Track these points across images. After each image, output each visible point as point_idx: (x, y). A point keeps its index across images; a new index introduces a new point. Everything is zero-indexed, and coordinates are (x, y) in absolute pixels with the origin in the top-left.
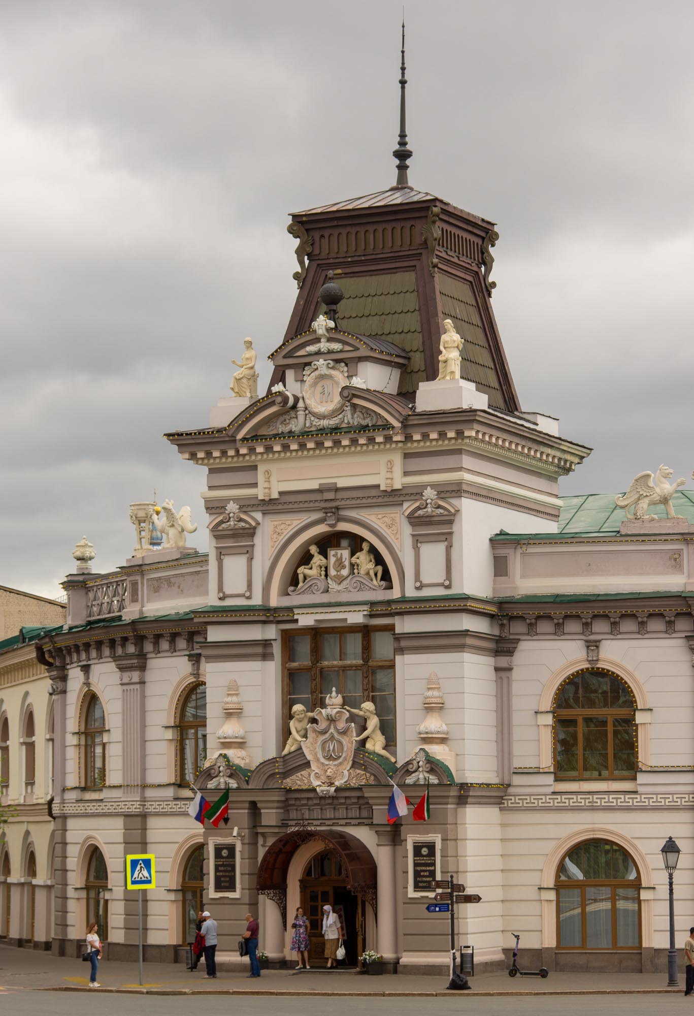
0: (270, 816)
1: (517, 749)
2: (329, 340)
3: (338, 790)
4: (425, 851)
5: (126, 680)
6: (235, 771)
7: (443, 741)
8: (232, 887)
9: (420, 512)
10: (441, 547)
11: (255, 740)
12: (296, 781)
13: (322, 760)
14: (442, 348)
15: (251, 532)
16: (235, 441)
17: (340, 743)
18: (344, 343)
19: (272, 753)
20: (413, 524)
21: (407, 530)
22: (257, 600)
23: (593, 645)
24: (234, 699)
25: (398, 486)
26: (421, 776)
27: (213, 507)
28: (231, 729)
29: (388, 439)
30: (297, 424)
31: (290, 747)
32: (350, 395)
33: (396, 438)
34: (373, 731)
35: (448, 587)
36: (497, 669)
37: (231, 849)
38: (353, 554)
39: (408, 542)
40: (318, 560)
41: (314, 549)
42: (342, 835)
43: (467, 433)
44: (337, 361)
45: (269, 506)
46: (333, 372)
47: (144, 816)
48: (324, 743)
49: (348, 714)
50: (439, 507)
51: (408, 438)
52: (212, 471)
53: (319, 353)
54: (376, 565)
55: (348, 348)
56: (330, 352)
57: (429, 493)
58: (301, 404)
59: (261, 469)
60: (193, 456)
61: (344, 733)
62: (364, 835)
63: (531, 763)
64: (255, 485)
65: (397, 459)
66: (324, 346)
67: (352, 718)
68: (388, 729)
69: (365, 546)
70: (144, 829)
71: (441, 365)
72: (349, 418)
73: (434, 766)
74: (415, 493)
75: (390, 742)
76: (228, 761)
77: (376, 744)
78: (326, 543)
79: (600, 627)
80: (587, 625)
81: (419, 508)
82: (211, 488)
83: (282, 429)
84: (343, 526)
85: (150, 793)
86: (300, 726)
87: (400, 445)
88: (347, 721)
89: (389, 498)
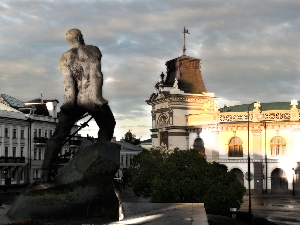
7: (172, 151)
10: (172, 118)
15: (155, 116)
16: (151, 101)
20: (169, 114)
22: (156, 128)
23: (198, 134)
25: (167, 108)
27: (152, 112)
34: (166, 149)
35: (172, 125)
36: (186, 138)
39: (169, 117)
40: (163, 121)
41: (162, 119)
45: (157, 112)
50: (171, 111)
52: (152, 106)
57: (170, 109)
58: (158, 95)
59: (156, 105)
60: (149, 104)
64: (155, 108)
65: (167, 103)
77: (166, 152)
78: (163, 118)
79: (199, 131)
80: (197, 130)
81: (169, 111)
82: (152, 109)
83: (156, 99)
84: (164, 115)
89: (167, 110)
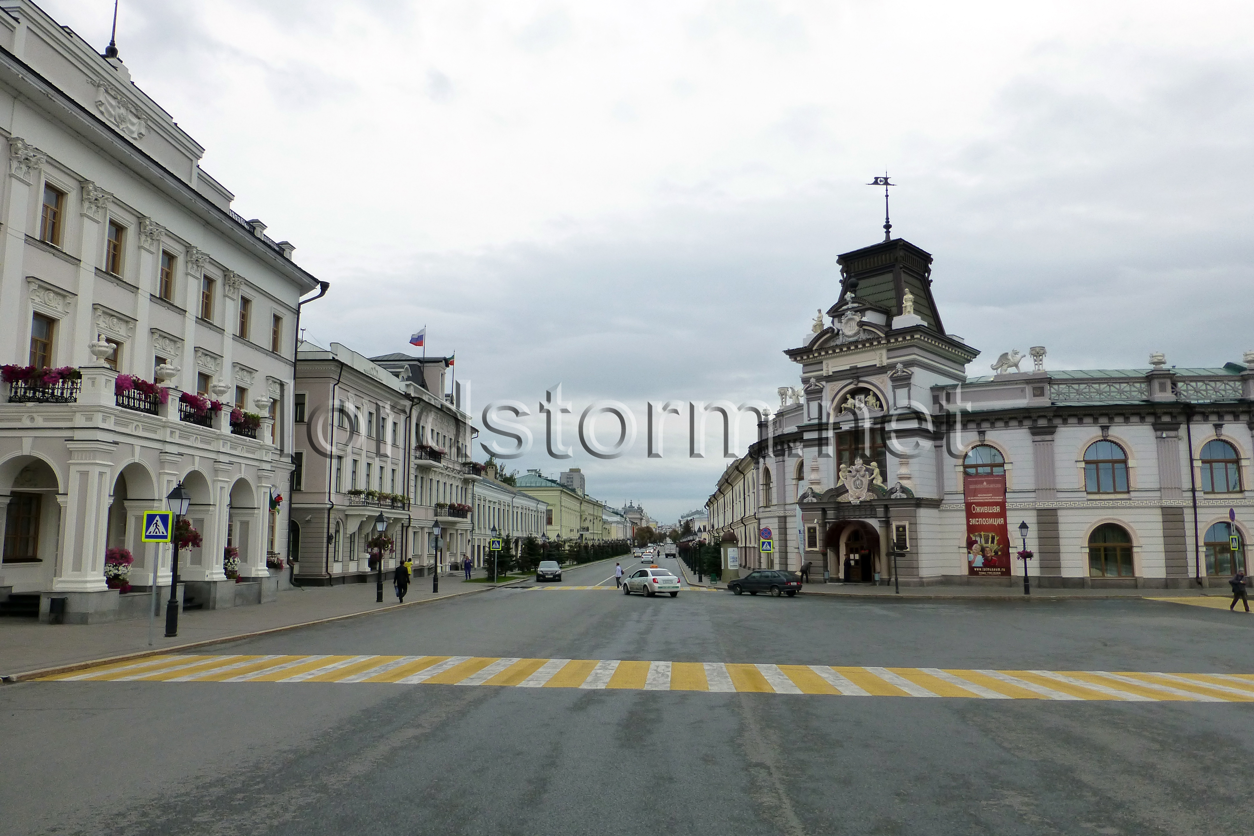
0: (831, 514)
1: (946, 483)
2: (853, 303)
3: (861, 502)
4: (901, 529)
5: (778, 461)
6: (815, 495)
7: (909, 478)
8: (815, 546)
9: (895, 375)
10: (906, 390)
11: (824, 481)
12: (842, 499)
13: (854, 489)
14: (904, 301)
15: (821, 391)
16: (812, 351)
17: (861, 481)
18: (859, 303)
19: (832, 486)
20: (892, 381)
21: (890, 384)
23: (982, 433)
24: (815, 463)
25: (885, 364)
26: (898, 495)
27: (805, 381)
28: (814, 476)
29: (879, 343)
30: (839, 342)
31: (840, 484)
32: (861, 324)
33: (883, 342)
34: (876, 475)
36: (936, 447)
37: (815, 529)
38: (866, 397)
39: (890, 388)
40: (850, 400)
41: (848, 396)
42: (863, 523)
43: (915, 336)
44: (856, 311)
45: (829, 379)
46: (854, 317)
47: (785, 517)
48: (855, 481)
49: (865, 468)
50: (904, 372)
51: (889, 342)
52: (804, 366)
53: (848, 309)
54: (877, 401)
55: (861, 305)
56: (853, 308)
57: (899, 366)
58: (841, 332)
59: (824, 363)
60: (795, 360)
61: (863, 476)
62: (874, 523)
63: (953, 489)
64: (822, 370)
65: (884, 352)
66: (850, 305)
67: (867, 470)
68: (884, 474)
69: (871, 393)
70: (785, 522)
71: (903, 309)
72: (863, 336)
73: (904, 490)
74: (892, 367)
75: (885, 480)
76: (812, 490)
77: (878, 481)
78: (854, 393)
79: (985, 425)
80: (979, 425)
81: (894, 373)
82: (804, 373)
83: (832, 344)
84: (861, 385)
85: (787, 507)
86: (844, 474)
87: (885, 345)
88: (865, 471)
89: (881, 370)
